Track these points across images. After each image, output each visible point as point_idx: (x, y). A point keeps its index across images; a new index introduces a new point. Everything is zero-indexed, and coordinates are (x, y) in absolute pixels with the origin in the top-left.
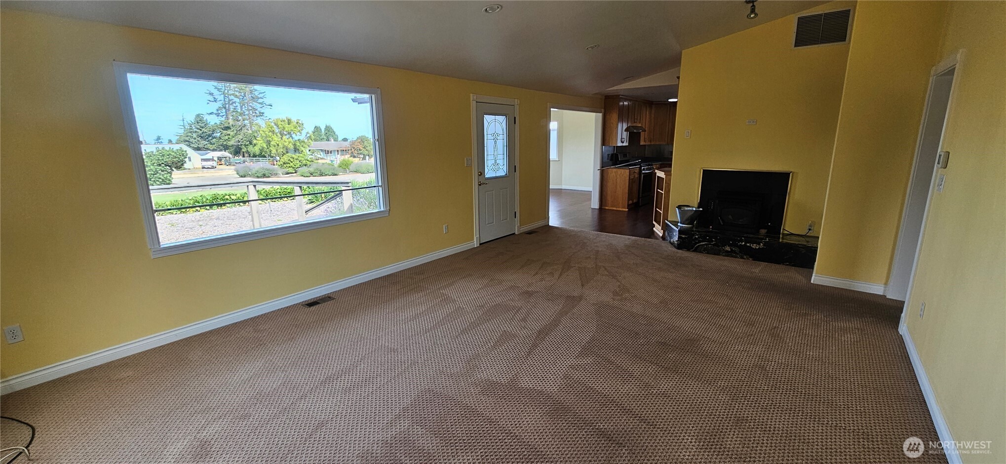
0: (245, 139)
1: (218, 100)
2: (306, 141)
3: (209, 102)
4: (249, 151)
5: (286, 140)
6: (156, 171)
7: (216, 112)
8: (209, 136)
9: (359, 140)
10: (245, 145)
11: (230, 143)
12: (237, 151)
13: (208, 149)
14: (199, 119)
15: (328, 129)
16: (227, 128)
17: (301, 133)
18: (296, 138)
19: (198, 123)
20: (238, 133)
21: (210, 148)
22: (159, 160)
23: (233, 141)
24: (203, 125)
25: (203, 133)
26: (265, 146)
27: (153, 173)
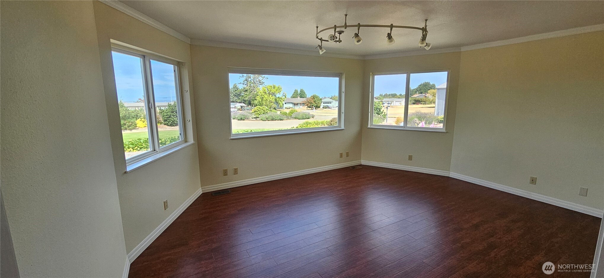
0: (253, 97)
1: (244, 76)
2: (283, 98)
3: (240, 77)
4: (254, 103)
5: (271, 97)
6: (170, 116)
7: (243, 83)
8: (239, 95)
9: (312, 98)
10: (253, 100)
11: (246, 99)
12: (250, 104)
13: (237, 102)
14: (235, 86)
15: (302, 91)
16: (247, 91)
17: (280, 93)
18: (277, 96)
19: (234, 88)
20: (250, 93)
21: (238, 101)
22: (172, 109)
23: (247, 98)
24: (236, 89)
25: (236, 93)
26: (260, 101)
27: (168, 117)
